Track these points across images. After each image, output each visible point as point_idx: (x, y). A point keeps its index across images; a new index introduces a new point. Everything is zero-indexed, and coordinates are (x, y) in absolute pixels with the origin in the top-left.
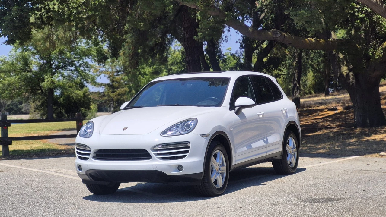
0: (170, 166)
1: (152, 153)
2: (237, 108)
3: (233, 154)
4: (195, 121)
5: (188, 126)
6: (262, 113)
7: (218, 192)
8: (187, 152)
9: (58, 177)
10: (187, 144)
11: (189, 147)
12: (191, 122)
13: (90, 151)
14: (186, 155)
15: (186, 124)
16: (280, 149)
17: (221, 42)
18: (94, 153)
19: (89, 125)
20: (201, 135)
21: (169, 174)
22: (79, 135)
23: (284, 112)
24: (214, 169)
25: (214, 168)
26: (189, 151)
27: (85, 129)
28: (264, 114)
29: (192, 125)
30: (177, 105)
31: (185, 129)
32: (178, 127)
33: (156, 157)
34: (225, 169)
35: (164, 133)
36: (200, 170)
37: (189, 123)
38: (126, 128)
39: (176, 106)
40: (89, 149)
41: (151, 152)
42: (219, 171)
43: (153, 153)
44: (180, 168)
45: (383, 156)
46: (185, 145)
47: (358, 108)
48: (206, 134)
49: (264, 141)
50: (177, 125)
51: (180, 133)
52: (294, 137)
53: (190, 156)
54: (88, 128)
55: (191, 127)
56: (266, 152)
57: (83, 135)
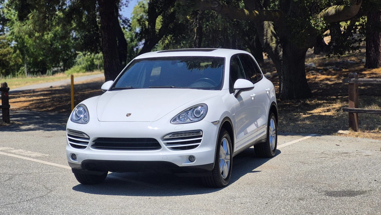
0: (182, 157)
1: (162, 143)
2: (236, 91)
3: (236, 141)
4: (205, 107)
5: (198, 112)
6: (254, 95)
7: (225, 183)
8: (200, 141)
9: (17, 159)
10: (200, 133)
11: (201, 136)
12: (200, 107)
13: (89, 139)
14: (198, 145)
15: (195, 110)
16: (265, 133)
17: (121, 6)
18: (93, 142)
19: (81, 109)
20: (212, 122)
21: (180, 165)
22: (71, 120)
23: (268, 92)
24: (221, 159)
25: (222, 157)
26: (201, 140)
27: (76, 113)
28: (255, 96)
29: (203, 111)
30: (173, 87)
31: (194, 115)
32: (187, 113)
33: (166, 147)
34: (229, 158)
35: (174, 120)
36: (212, 161)
37: (199, 109)
38: (130, 114)
39: (171, 88)
40: (87, 137)
41: (161, 141)
42: (225, 160)
43: (164, 143)
44: (191, 158)
45: (342, 135)
46: (197, 133)
47: (284, 80)
48: (217, 121)
49: (255, 124)
50: (186, 111)
51: (192, 120)
52: (274, 119)
53: (202, 146)
54: (80, 112)
55: (202, 113)
56: (257, 136)
57: (76, 120)
